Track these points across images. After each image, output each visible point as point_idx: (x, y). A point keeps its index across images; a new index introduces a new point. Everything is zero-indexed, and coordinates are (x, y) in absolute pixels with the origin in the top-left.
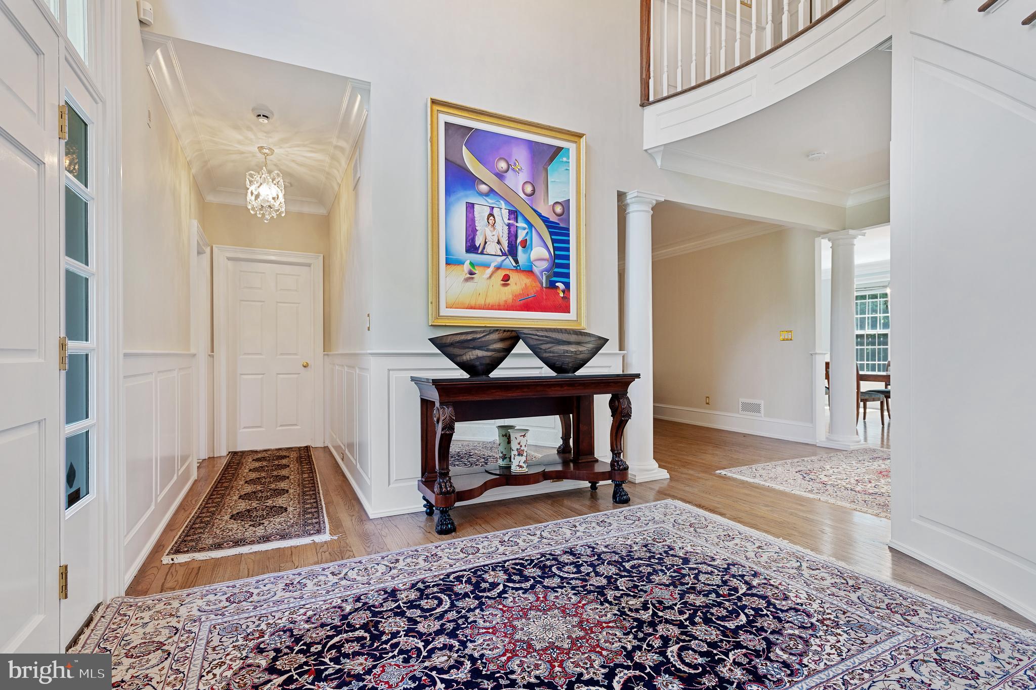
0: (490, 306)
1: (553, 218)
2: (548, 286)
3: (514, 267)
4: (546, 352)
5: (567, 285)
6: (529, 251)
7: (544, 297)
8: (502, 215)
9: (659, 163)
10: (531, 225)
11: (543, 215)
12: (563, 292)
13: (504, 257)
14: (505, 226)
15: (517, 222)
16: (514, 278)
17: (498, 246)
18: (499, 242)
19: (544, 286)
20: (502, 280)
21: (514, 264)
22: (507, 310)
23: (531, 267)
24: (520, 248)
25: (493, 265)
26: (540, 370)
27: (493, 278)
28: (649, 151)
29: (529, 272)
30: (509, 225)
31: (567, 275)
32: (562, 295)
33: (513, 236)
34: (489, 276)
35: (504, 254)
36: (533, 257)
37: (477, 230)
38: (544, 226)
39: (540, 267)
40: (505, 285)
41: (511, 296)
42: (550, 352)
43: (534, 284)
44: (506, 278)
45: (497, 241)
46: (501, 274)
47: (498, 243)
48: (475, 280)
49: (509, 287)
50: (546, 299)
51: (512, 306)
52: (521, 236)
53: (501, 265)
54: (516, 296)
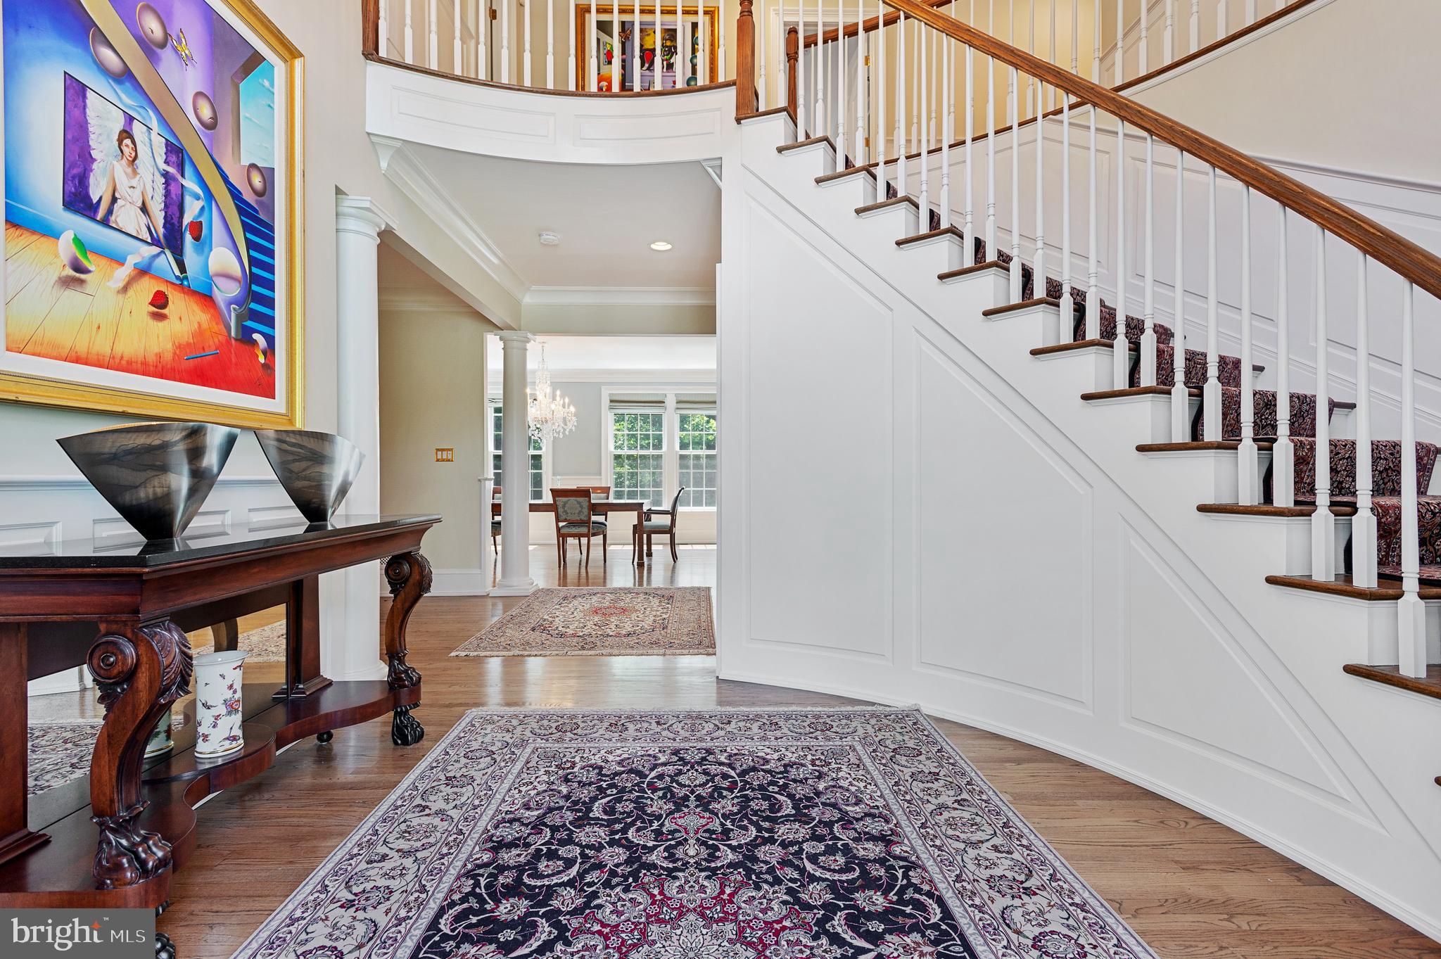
0: (124, 362)
1: (248, 196)
2: (240, 337)
3: (177, 277)
4: (298, 478)
5: (270, 340)
6: (206, 250)
7: (233, 360)
8: (150, 143)
9: (384, 165)
10: (210, 196)
11: (230, 180)
12: (264, 353)
13: (156, 250)
14: (157, 174)
15: (183, 175)
16: (178, 304)
17: (143, 220)
18: (144, 209)
19: (233, 334)
20: (152, 304)
21: (178, 273)
22: (162, 377)
23: (211, 289)
24: (188, 238)
25: (131, 261)
26: (221, 516)
27: (131, 292)
28: (374, 139)
29: (206, 299)
30: (166, 175)
31: (270, 322)
32: (262, 359)
33: (174, 206)
34: (121, 285)
35: (155, 242)
36: (213, 266)
37: (93, 160)
38: (233, 205)
39: (227, 292)
40: (159, 317)
41: (169, 346)
42: (305, 478)
43: (215, 328)
44: (160, 301)
45: (140, 204)
46: (147, 289)
47: (141, 209)
48: (89, 288)
49: (165, 323)
50: (236, 364)
51: (173, 370)
52: (192, 210)
53: (150, 265)
54: (179, 346)
